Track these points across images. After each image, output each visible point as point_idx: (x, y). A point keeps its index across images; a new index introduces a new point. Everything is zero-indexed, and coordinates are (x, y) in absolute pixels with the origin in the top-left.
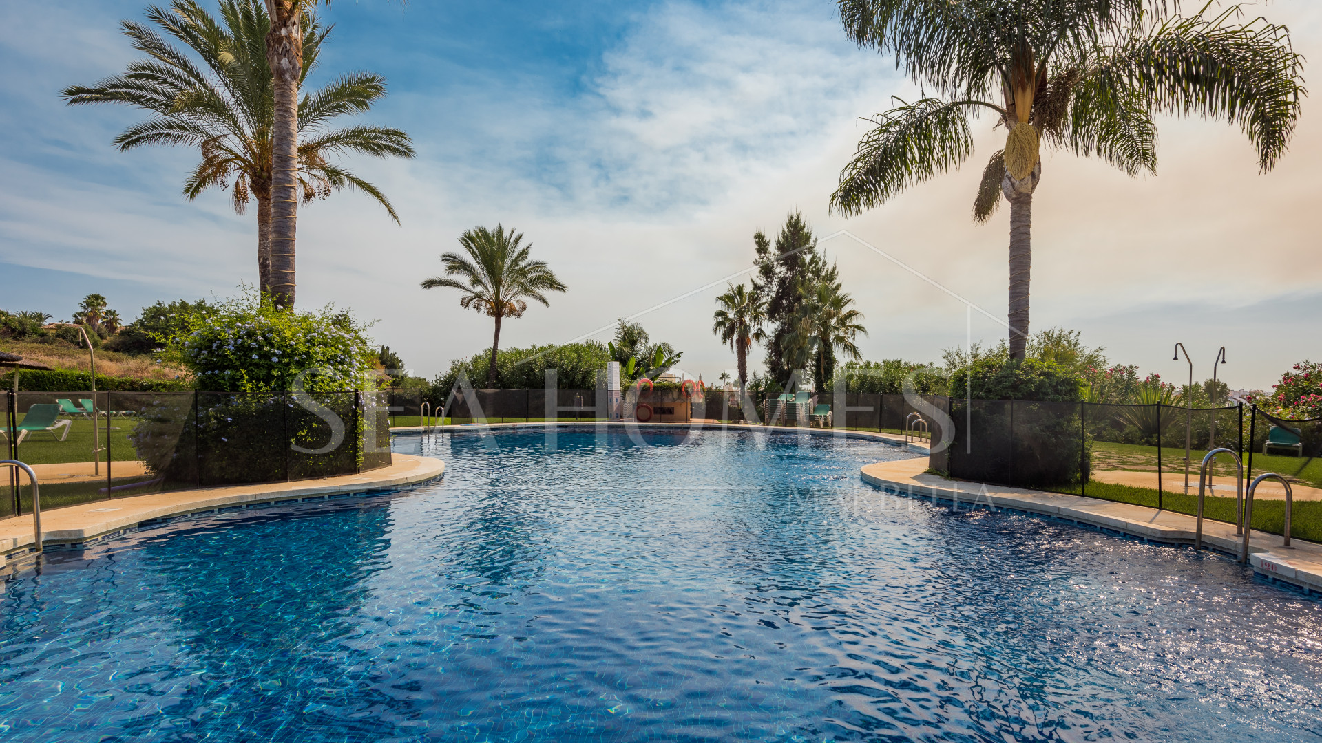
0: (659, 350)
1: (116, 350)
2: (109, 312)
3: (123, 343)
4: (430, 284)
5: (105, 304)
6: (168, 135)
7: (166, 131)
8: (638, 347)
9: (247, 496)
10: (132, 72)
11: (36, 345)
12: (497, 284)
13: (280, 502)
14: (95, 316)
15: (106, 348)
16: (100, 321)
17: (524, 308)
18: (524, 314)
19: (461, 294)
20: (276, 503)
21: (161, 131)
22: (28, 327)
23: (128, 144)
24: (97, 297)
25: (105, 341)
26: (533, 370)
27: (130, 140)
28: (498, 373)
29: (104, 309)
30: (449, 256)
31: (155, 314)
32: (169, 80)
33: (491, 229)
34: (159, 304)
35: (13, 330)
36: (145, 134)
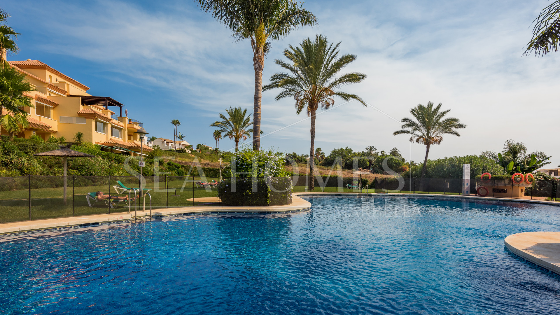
0: (533, 156)
1: (323, 165)
2: (322, 153)
3: (325, 163)
4: (396, 133)
5: (321, 151)
6: (289, 94)
7: (289, 92)
8: (519, 155)
9: (219, 210)
10: (272, 79)
11: (304, 164)
12: (428, 130)
13: (238, 213)
14: (318, 155)
15: (320, 165)
16: (320, 156)
17: (441, 139)
18: (442, 142)
19: (410, 136)
20: (229, 213)
21: (288, 93)
22: (303, 159)
23: (279, 98)
24: (319, 149)
25: (320, 163)
26: (443, 169)
27: (279, 97)
28: (427, 171)
29: (321, 152)
30: (405, 119)
31: (334, 153)
32: (282, 77)
33: (425, 105)
34: (335, 149)
35: (299, 160)
36: (284, 94)
